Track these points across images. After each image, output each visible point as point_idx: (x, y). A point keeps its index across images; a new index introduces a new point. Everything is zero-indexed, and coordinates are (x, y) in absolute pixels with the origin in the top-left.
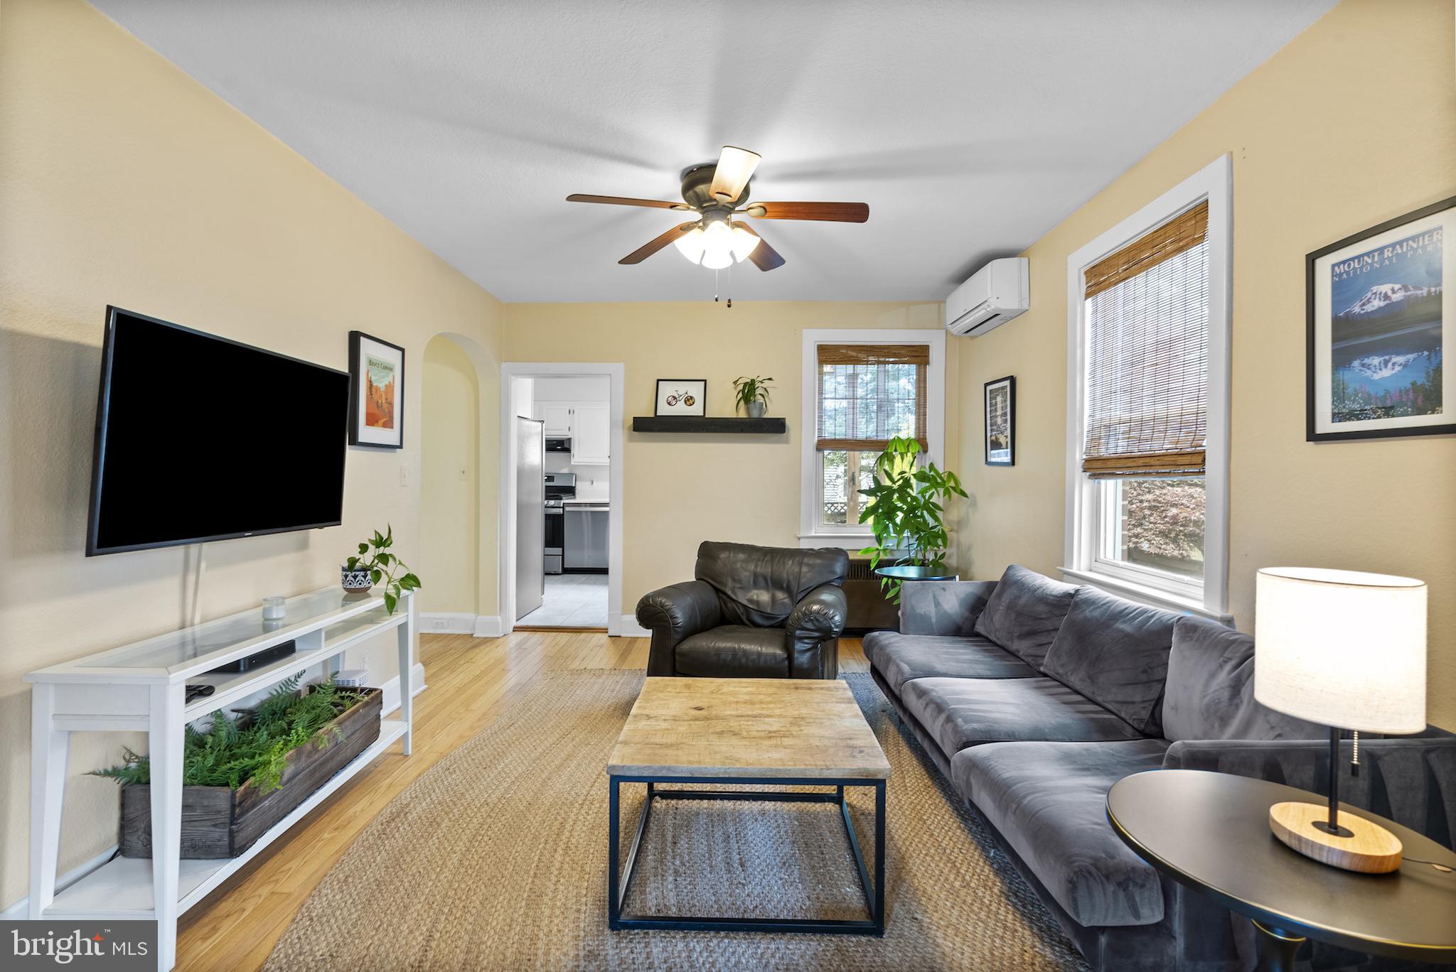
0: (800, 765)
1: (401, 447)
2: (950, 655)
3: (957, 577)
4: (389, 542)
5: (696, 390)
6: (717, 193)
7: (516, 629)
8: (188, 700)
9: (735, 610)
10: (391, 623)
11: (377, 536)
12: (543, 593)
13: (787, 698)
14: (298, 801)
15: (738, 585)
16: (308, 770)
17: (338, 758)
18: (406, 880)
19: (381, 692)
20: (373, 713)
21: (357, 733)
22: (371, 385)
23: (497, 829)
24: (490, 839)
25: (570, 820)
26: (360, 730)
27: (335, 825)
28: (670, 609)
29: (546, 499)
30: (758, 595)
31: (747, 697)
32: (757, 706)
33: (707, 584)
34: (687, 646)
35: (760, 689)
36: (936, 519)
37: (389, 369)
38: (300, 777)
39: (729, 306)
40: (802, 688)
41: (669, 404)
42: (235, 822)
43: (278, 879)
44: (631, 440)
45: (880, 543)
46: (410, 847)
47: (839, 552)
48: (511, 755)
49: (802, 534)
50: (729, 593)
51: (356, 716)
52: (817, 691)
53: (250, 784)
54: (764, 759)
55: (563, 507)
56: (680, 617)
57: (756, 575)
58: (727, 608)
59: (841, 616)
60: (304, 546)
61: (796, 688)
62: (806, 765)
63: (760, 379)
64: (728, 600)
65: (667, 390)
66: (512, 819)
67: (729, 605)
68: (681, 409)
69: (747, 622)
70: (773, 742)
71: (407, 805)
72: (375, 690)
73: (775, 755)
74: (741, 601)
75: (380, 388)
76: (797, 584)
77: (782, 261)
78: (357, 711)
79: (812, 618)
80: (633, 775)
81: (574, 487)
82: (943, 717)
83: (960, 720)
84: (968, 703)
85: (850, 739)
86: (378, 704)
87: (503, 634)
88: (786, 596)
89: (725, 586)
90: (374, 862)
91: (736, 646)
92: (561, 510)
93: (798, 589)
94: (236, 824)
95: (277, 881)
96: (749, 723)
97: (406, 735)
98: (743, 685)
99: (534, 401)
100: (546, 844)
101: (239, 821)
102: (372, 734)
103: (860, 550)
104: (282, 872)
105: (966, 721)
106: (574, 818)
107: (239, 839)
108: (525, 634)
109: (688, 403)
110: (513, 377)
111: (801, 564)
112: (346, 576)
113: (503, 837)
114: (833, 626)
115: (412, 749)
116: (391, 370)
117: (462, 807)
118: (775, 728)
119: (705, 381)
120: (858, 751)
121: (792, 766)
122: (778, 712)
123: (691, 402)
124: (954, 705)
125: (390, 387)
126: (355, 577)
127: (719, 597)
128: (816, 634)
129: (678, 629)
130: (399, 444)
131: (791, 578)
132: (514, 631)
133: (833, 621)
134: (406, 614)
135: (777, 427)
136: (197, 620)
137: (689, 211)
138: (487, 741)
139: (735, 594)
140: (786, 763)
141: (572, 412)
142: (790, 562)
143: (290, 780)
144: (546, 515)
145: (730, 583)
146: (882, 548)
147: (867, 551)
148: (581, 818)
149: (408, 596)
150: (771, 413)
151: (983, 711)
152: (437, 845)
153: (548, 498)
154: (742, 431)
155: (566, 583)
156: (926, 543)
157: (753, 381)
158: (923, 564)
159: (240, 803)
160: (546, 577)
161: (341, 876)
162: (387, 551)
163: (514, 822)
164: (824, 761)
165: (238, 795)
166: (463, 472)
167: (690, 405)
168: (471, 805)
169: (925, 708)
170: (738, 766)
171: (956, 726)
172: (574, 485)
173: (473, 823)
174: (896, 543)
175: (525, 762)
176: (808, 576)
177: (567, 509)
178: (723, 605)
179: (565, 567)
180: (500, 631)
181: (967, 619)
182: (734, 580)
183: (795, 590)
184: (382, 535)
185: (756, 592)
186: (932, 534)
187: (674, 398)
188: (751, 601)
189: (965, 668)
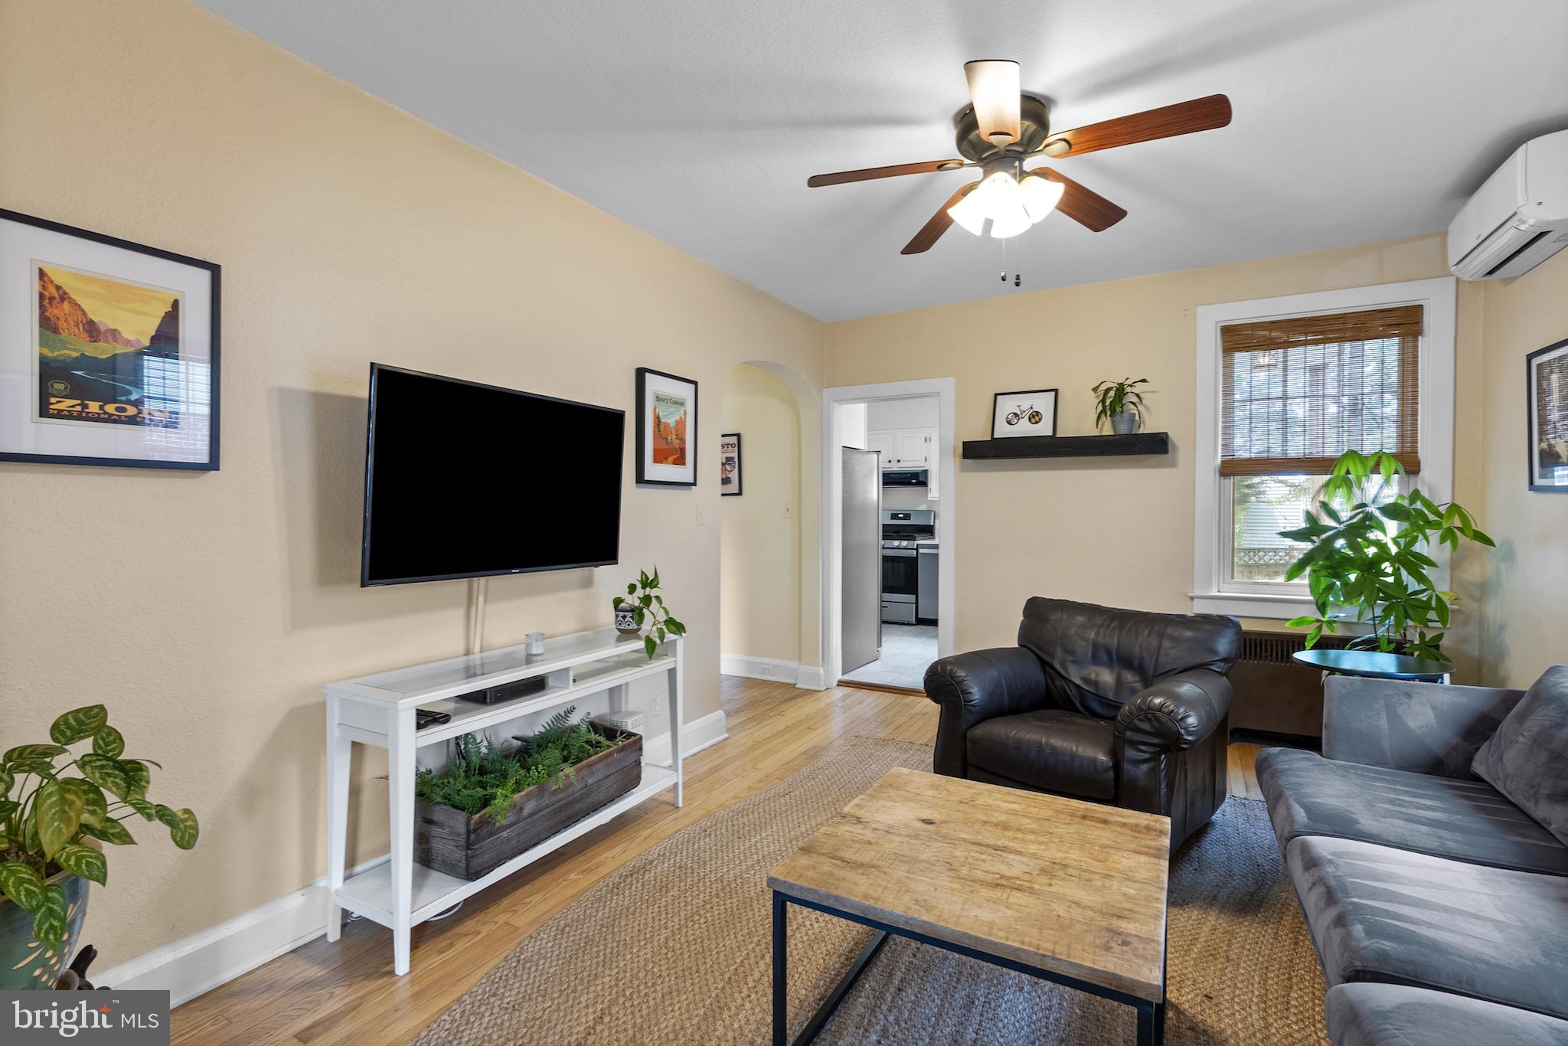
0: (1014, 941)
1: (694, 484)
2: (1400, 805)
3: (1447, 677)
4: (655, 583)
5: (1043, 404)
6: (992, 134)
7: (841, 684)
8: (419, 727)
9: (1065, 691)
10: (660, 666)
11: (644, 577)
12: (880, 645)
13: (1061, 830)
14: (542, 837)
15: (1071, 658)
16: (552, 808)
17: (589, 800)
18: (609, 946)
19: (641, 738)
20: (631, 758)
21: (611, 777)
22: (659, 422)
23: (718, 912)
24: (705, 922)
25: (796, 922)
26: (615, 775)
27: (583, 868)
28: (963, 681)
29: (883, 539)
30: (1097, 674)
31: (1003, 818)
32: (1009, 834)
33: (1031, 654)
34: (981, 731)
35: (1030, 809)
36: (1421, 578)
37: (681, 404)
38: (542, 813)
39: (1017, 284)
40: (1092, 819)
41: (1009, 423)
42: (470, 847)
43: (516, 911)
44: (963, 469)
45: (1323, 613)
46: (631, 910)
47: (1223, 622)
48: (772, 828)
49: (1197, 592)
50: (1058, 667)
51: (609, 760)
52: (1114, 828)
53: (485, 813)
54: (968, 917)
55: (917, 549)
56: (976, 693)
57: (1096, 646)
58: (1056, 687)
59: (1200, 719)
60: (588, 583)
61: (1084, 817)
62: (1022, 943)
63: (1129, 382)
64: (1056, 676)
65: (1007, 405)
66: (737, 905)
67: (1058, 683)
68: (1024, 429)
69: (1081, 709)
70: (997, 893)
71: (651, 862)
72: (635, 735)
73: (986, 915)
74: (1073, 679)
75: (669, 424)
76: (1153, 664)
77: (1120, 214)
78: (611, 754)
79: (1150, 716)
80: (795, 896)
81: (932, 526)
82: (1332, 913)
83: (1359, 927)
84: (1390, 901)
85: (1119, 917)
86: (636, 751)
87: (825, 688)
88: (1137, 678)
89: (1053, 656)
90: (595, 916)
91: (1044, 740)
92: (915, 551)
93: (1154, 673)
94: (471, 850)
95: (515, 912)
96: (983, 857)
97: (676, 785)
98: (1011, 798)
99: (868, 431)
100: (757, 945)
101: (474, 847)
102: (631, 779)
103: (1289, 620)
104: (524, 903)
105: (1372, 931)
106: (800, 921)
107: (476, 864)
108: (849, 690)
109: (1033, 421)
110: (835, 404)
111: (1161, 636)
112: (617, 616)
113: (719, 923)
114: (1183, 731)
115: (684, 799)
116: (682, 404)
117: (697, 878)
118: (1013, 873)
119: (1056, 391)
120: (1120, 942)
121: (1001, 938)
122: (1033, 848)
123: (1037, 419)
124: (1358, 897)
125: (681, 423)
126: (624, 617)
127: (1045, 672)
128: (1156, 741)
129: (973, 709)
130: (692, 481)
131: (1145, 654)
132: (838, 685)
133: (1182, 724)
134: (674, 659)
135: (1157, 445)
136: (477, 648)
137: (964, 169)
138: (756, 807)
139: (1066, 670)
140: (994, 932)
141: (928, 440)
142: (1146, 633)
143: (531, 815)
144: (883, 556)
145: (1059, 652)
146: (1326, 619)
147: (1301, 621)
148: (808, 923)
149: (676, 640)
150: (1149, 427)
151: (1413, 921)
152: (654, 915)
153: (885, 538)
154: (1103, 453)
155: (917, 635)
156: (1402, 614)
157: (1121, 385)
158: (1398, 648)
159: (475, 830)
160: (884, 625)
161: (562, 923)
162: (653, 592)
163: (737, 909)
164: (1055, 943)
165: (472, 822)
166: (788, 510)
167: (1037, 423)
168: (707, 877)
169: (1310, 889)
170: (925, 918)
171: (1348, 937)
172: (932, 524)
173: (699, 899)
174: (1357, 613)
175: (781, 839)
176: (1173, 654)
177: (921, 551)
178: (1049, 681)
179: (919, 616)
180: (823, 683)
181: (1455, 748)
182: (1066, 651)
183: (1151, 672)
184: (648, 576)
185: (1095, 668)
186: (1411, 602)
187: (1016, 415)
188: (1086, 680)
189: (1422, 834)
